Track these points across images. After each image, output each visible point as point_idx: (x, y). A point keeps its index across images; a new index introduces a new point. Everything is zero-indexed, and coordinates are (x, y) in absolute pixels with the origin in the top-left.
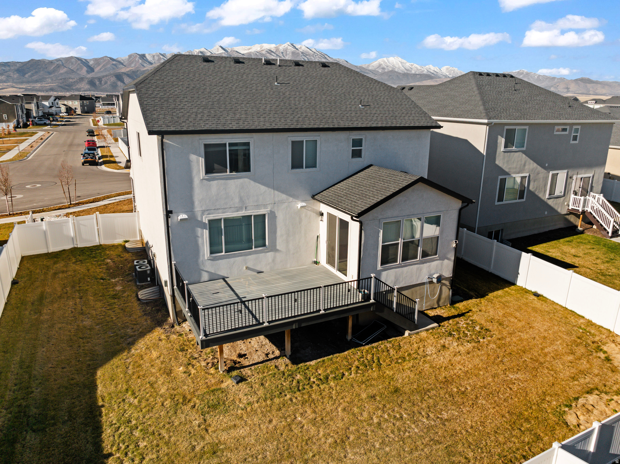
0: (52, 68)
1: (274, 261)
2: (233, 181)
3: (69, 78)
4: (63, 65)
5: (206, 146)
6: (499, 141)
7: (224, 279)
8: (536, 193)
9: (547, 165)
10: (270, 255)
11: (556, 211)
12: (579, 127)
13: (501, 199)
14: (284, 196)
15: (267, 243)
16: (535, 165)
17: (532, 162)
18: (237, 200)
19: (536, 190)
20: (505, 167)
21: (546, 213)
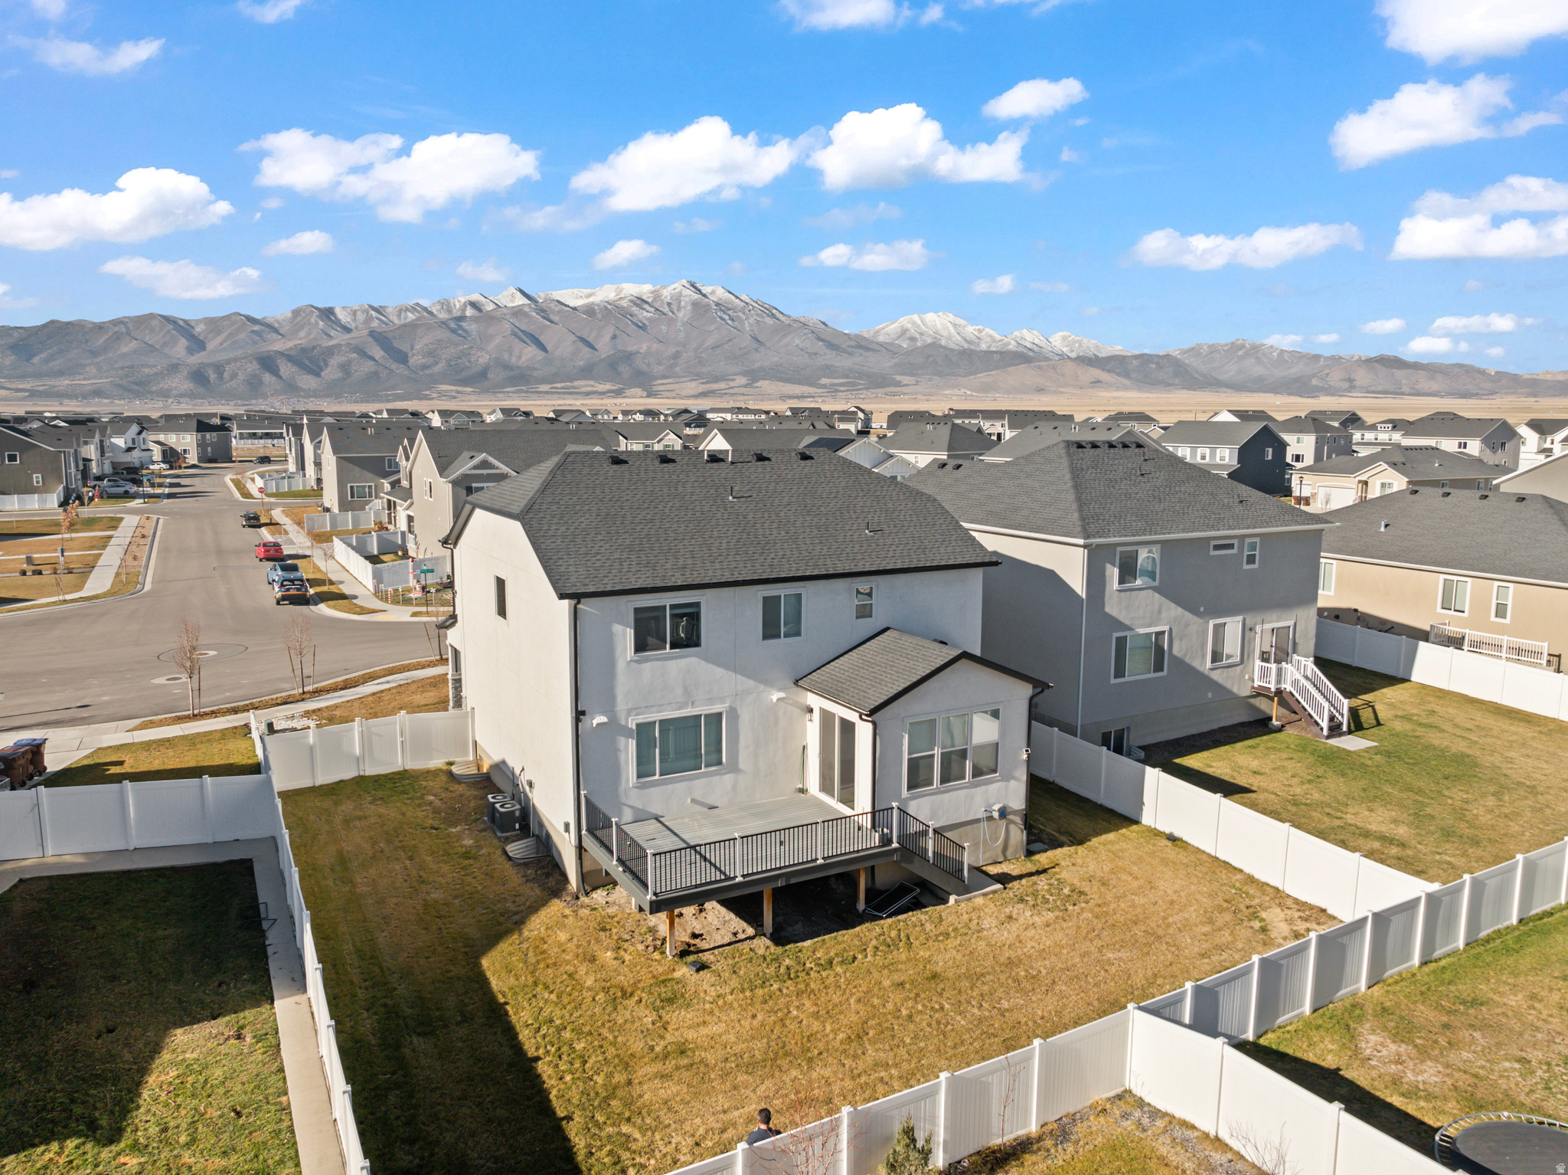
0: (102, 341)
1: (734, 788)
2: (674, 661)
3: (143, 366)
4: (128, 334)
5: (637, 610)
6: (1107, 573)
7: (657, 819)
8: (1187, 660)
9: (1202, 609)
10: (728, 779)
11: (1230, 692)
12: (1257, 540)
13: (1120, 672)
14: (751, 683)
15: (724, 760)
16: (1180, 610)
17: (1173, 605)
18: (679, 691)
19: (1185, 655)
20: (1123, 617)
21: (1210, 695)
